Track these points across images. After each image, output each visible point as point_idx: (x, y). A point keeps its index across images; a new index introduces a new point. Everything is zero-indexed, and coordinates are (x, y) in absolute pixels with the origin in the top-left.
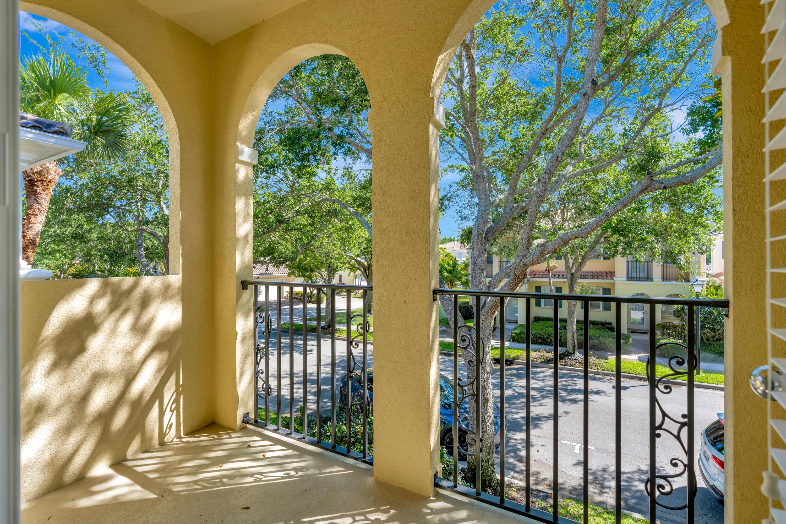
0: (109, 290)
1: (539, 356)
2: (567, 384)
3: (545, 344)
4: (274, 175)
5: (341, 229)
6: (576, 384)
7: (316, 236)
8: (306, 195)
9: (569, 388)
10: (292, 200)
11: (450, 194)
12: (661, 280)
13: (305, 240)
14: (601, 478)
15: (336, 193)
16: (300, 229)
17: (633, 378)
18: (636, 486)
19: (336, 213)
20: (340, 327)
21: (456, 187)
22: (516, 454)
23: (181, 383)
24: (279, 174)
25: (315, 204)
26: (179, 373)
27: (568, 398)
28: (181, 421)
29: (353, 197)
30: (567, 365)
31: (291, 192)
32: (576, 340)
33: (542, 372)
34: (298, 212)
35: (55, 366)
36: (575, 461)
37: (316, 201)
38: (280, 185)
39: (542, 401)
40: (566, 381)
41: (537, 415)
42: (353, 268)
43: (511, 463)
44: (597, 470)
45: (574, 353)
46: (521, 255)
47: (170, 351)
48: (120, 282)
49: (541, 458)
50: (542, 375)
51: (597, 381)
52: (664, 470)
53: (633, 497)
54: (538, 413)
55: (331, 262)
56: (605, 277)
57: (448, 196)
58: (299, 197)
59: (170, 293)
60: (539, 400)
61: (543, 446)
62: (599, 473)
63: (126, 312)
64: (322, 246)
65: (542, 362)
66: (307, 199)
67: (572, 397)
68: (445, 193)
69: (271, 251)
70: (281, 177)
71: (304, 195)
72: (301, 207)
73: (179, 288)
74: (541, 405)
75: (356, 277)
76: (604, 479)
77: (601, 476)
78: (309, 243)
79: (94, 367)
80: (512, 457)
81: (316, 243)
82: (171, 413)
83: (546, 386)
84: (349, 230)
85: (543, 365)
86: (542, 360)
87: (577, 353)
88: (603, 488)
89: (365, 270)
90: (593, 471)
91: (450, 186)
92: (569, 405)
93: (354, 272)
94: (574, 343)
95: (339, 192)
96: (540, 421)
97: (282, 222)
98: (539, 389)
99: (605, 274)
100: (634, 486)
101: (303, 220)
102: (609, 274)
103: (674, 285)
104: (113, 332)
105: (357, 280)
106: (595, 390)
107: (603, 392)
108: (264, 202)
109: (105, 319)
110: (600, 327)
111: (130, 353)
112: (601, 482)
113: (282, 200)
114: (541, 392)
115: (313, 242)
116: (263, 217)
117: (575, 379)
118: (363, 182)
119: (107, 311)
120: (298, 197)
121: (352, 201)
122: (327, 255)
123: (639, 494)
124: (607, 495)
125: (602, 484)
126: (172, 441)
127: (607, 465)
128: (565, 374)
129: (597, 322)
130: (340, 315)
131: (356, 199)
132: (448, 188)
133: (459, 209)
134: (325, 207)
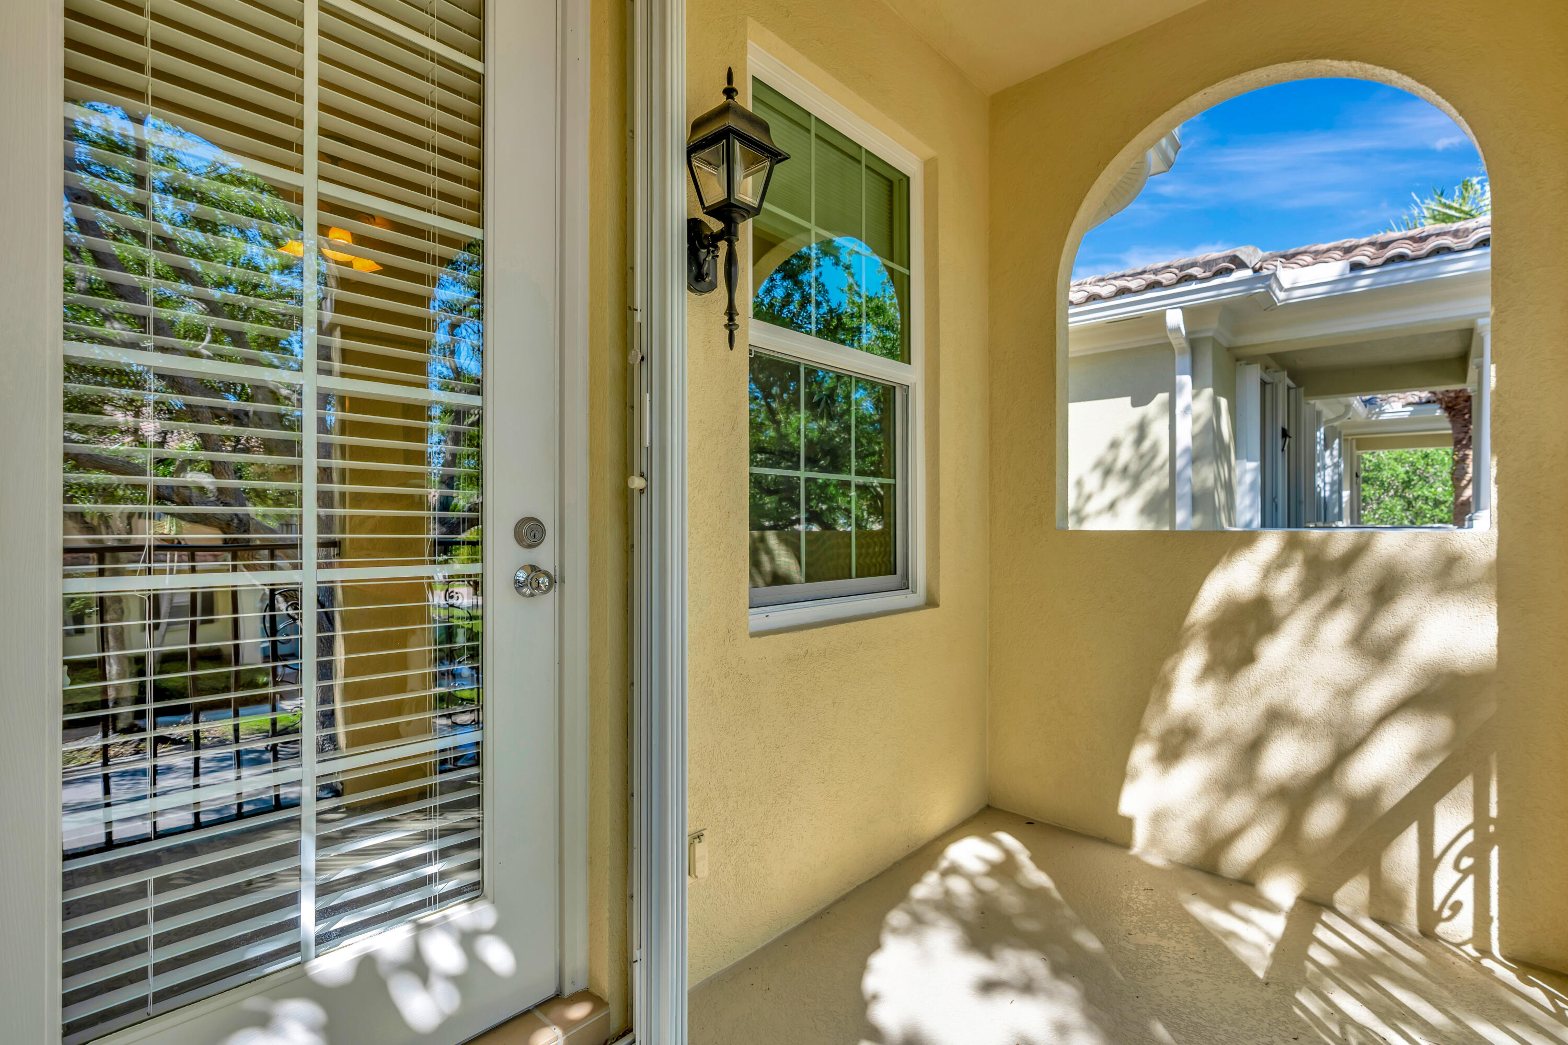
0: (1299, 557)
23: (1494, 812)
26: (1487, 785)
28: (1494, 911)
35: (1208, 671)
47: (1457, 718)
48: (1325, 541)
59: (1458, 576)
63: (1336, 603)
73: (1490, 567)
79: (1272, 695)
82: (1458, 876)
104: (1309, 640)
109: (1291, 613)
111: (1346, 694)
119: (1296, 595)
126: (1458, 945)
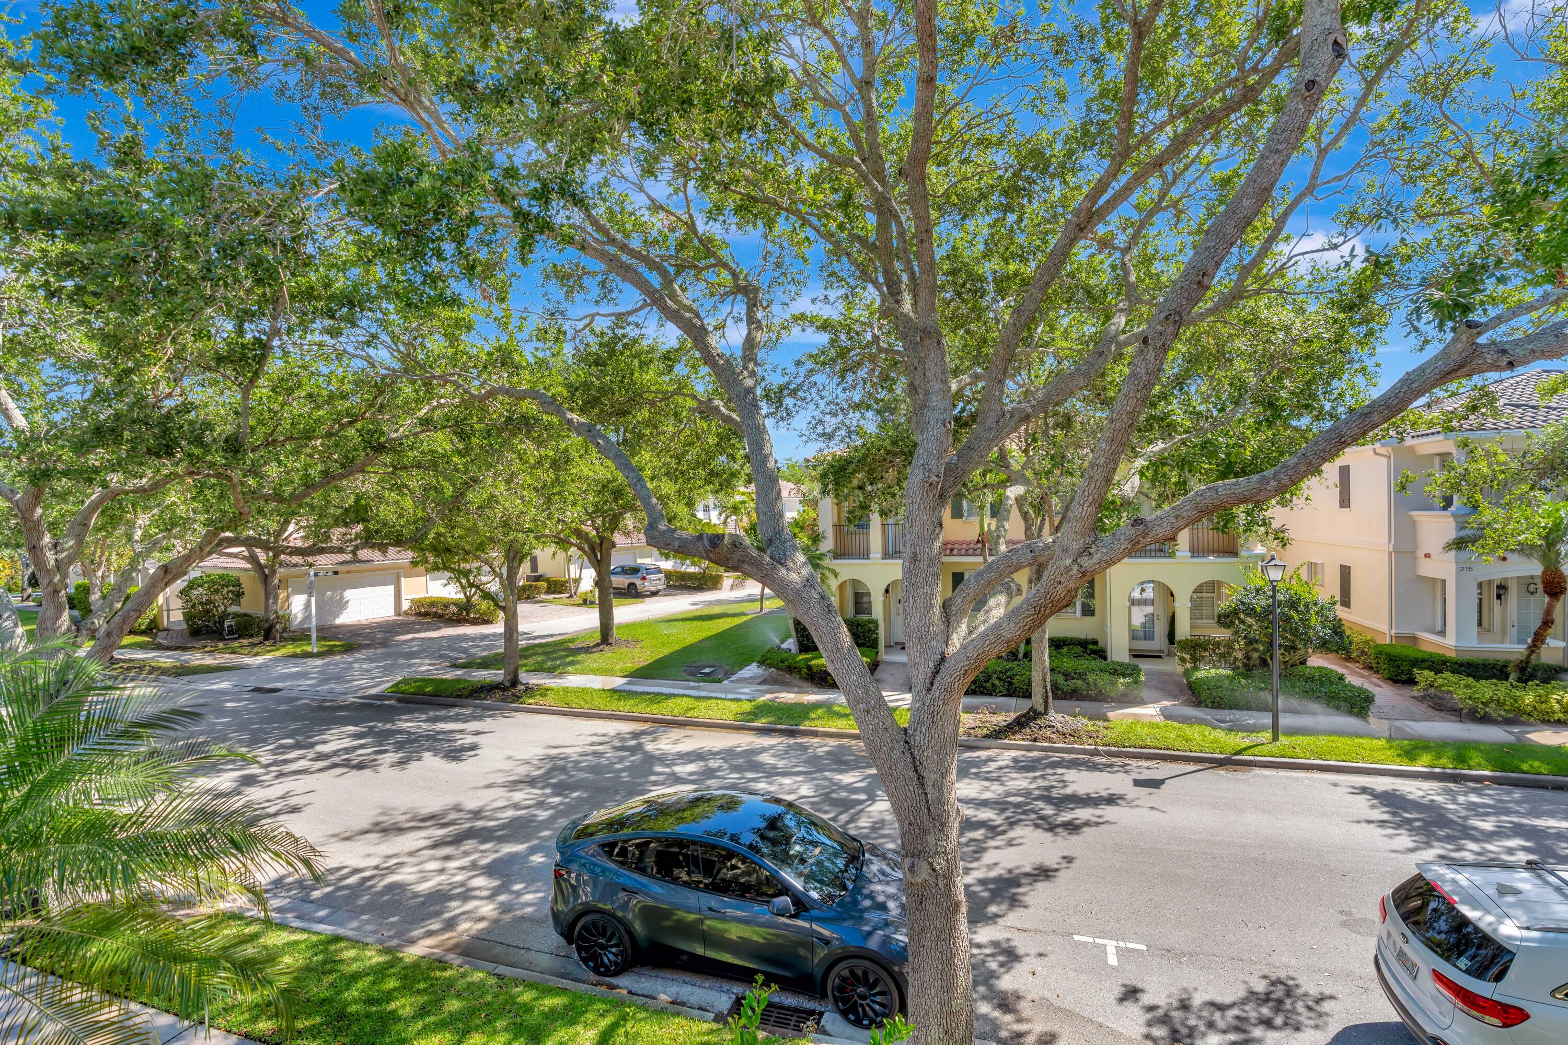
1: (978, 723)
2: (1046, 783)
3: (982, 693)
4: (354, 325)
5: (539, 463)
6: (1065, 784)
7: (475, 480)
8: (444, 379)
9: (1055, 793)
10: (408, 390)
11: (798, 381)
12: (1189, 554)
13: (449, 491)
14: (1183, 1031)
15: (526, 374)
16: (435, 463)
17: (1164, 758)
19: (526, 424)
20: (541, 682)
21: (809, 365)
22: (991, 988)
24: (364, 323)
25: (469, 402)
27: (1060, 819)
29: (568, 386)
30: (1035, 740)
31: (406, 371)
32: (1049, 683)
33: (990, 760)
34: (426, 422)
36: (1117, 991)
37: (472, 396)
38: (371, 352)
39: (1011, 834)
40: (1042, 776)
41: (1010, 871)
42: (562, 543)
43: (985, 1017)
44: (1170, 1008)
45: (1046, 713)
46: (1076, 546)
49: (1046, 994)
50: (992, 766)
51: (1101, 770)
54: (1011, 865)
55: (515, 540)
57: (792, 387)
58: (428, 384)
60: (1004, 832)
61: (1041, 955)
62: (1176, 1016)
64: (492, 500)
65: (985, 737)
66: (449, 388)
67: (1066, 817)
68: (786, 379)
69: (362, 514)
70: (373, 330)
71: (440, 377)
72: (433, 410)
74: (1010, 843)
75: (569, 560)
76: (1191, 1032)
77: (1182, 1024)
78: (460, 495)
80: (984, 998)
81: (475, 497)
83: (1009, 794)
84: (560, 463)
85: (988, 742)
86: (985, 732)
87: (1052, 712)
89: (593, 549)
90: (1161, 1012)
91: (798, 363)
92: (1064, 838)
93: (566, 550)
94: (1046, 691)
95: (532, 372)
96: (1019, 885)
97: (380, 448)
98: (996, 803)
101: (442, 442)
103: (1212, 563)
105: (572, 567)
106: (1104, 793)
107: (1121, 797)
108: (331, 397)
110: (1078, 649)
112: (1187, 1042)
113: (381, 392)
114: (1003, 810)
115: (470, 496)
116: (329, 435)
117: (1060, 771)
118: (594, 348)
120: (425, 384)
121: (565, 393)
122: (506, 524)
127: (1187, 991)
128: (1038, 760)
129: (1071, 639)
130: (539, 650)
131: (577, 389)
132: (791, 369)
133: (819, 415)
134: (498, 408)
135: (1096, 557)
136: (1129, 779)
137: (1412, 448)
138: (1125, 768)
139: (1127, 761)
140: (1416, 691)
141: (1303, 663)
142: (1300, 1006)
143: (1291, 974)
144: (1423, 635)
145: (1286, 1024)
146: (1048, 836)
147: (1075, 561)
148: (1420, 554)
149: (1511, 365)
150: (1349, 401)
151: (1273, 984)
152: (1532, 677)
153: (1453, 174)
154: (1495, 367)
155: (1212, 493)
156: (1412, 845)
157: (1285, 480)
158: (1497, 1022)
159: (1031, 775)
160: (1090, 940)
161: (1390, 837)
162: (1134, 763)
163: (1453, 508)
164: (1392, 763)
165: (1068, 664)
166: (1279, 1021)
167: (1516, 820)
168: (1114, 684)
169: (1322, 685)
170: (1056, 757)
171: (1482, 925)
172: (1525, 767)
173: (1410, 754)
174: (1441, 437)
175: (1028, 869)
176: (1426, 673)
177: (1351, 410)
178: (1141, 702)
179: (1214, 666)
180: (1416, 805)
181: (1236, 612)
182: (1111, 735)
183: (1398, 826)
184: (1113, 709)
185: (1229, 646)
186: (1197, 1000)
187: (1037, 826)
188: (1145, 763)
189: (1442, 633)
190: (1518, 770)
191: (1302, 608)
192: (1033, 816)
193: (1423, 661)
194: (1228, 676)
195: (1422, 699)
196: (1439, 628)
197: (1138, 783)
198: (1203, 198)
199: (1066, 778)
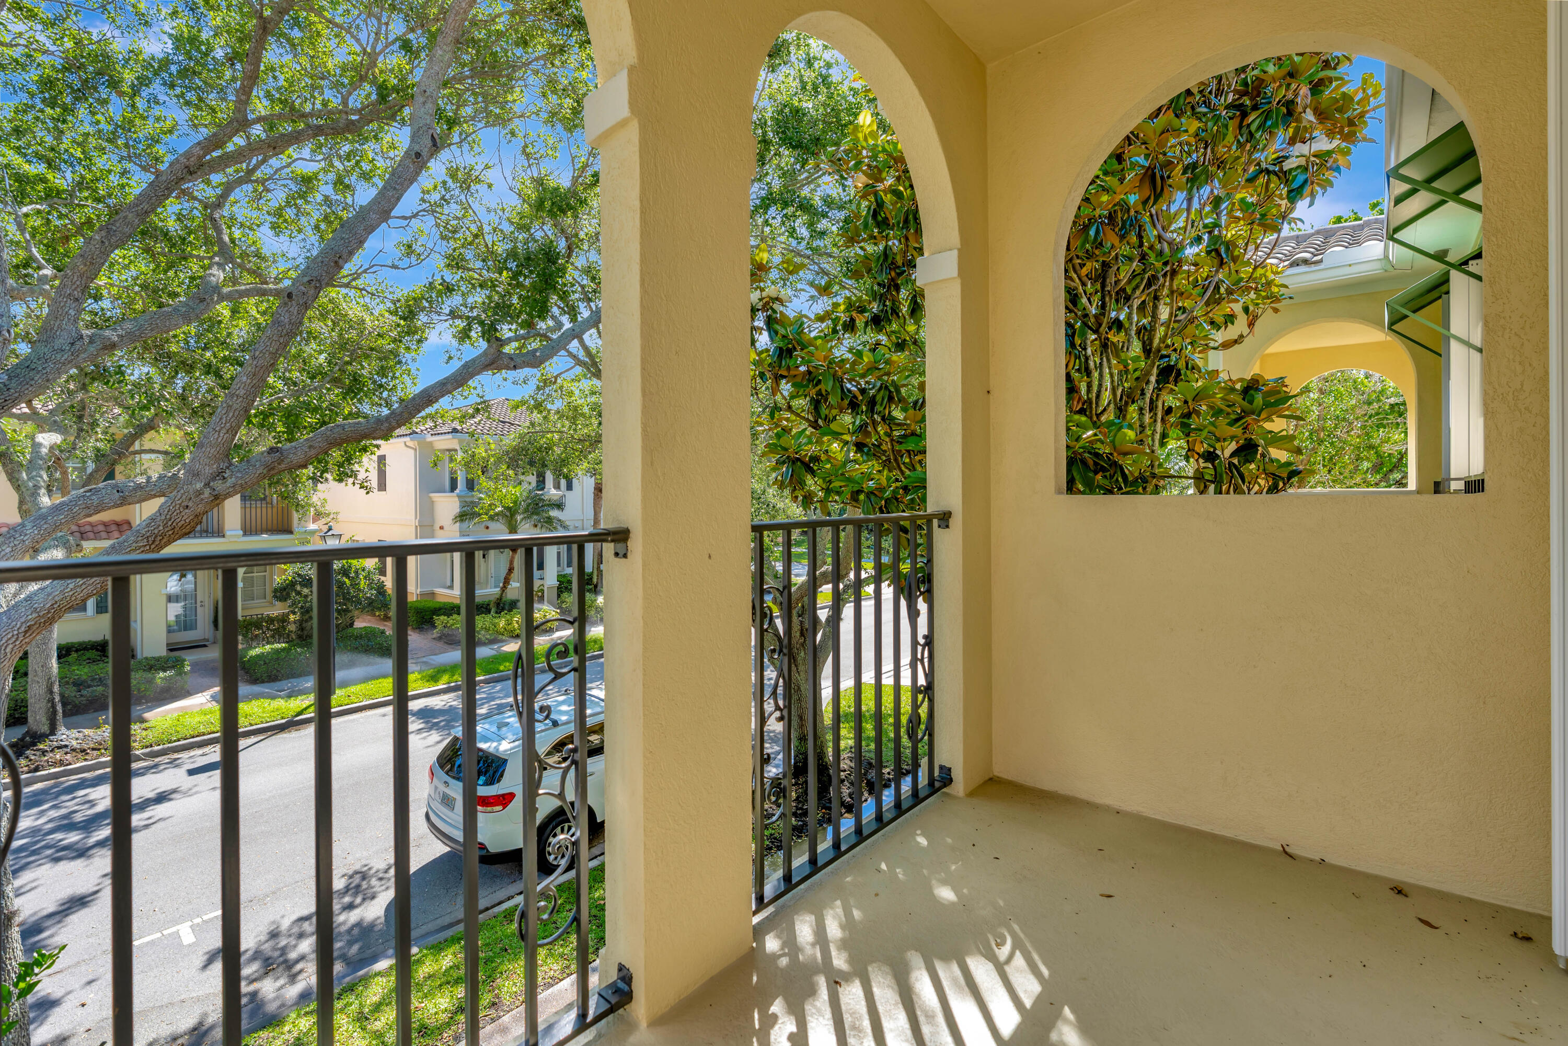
2: (63, 811)
6: (92, 803)
9: (78, 817)
12: (241, 533)
14: (277, 954)
18: (344, 923)
27: (92, 840)
30: (36, 769)
32: (57, 698)
36: (200, 960)
40: (55, 806)
44: (261, 943)
45: (53, 730)
51: (143, 774)
52: (370, 869)
53: (350, 943)
56: (104, 534)
61: (90, 983)
62: (267, 947)
76: (284, 951)
77: (274, 949)
87: (63, 730)
88: (290, 967)
90: (250, 953)
92: (102, 856)
94: (54, 706)
96: (40, 931)
99: (101, 528)
100: (340, 925)
102: (114, 527)
106: (151, 795)
107: (174, 791)
110: (92, 654)
112: (281, 959)
117: (82, 793)
123: (356, 931)
124: (305, 975)
125: (286, 961)
127: (273, 922)
128: (44, 792)
129: (80, 644)
135: (230, 482)
136: (181, 772)
137: (431, 443)
138: (174, 764)
139: (176, 756)
140: (436, 633)
141: (352, 625)
142: (374, 882)
143: (364, 862)
144: (439, 590)
145: (364, 899)
146: (79, 863)
147: (207, 485)
148: (437, 527)
149: (515, 368)
150: (400, 393)
151: (351, 877)
152: (503, 609)
153: (471, 244)
154: (508, 368)
155: (340, 429)
156: (439, 738)
157: (394, 423)
158: (500, 808)
159: (35, 810)
160: (159, 935)
161: (424, 738)
162: (184, 755)
163: (457, 491)
164: (424, 687)
165: (82, 671)
166: (358, 900)
167: (498, 702)
168: (151, 681)
169: (369, 640)
170: (73, 779)
171: (491, 750)
172: (502, 668)
173: (434, 678)
174: (450, 436)
175: (52, 908)
176: (442, 618)
177: (401, 400)
178: (187, 694)
179: (268, 643)
180: (441, 712)
181: (292, 584)
182: (151, 736)
183: (430, 729)
184: (150, 709)
185: (283, 619)
186: (285, 924)
187: (57, 860)
188: (199, 752)
189: (451, 587)
190: (499, 671)
191: (352, 575)
192: (49, 852)
193: (440, 609)
194: (283, 649)
195: (440, 638)
196: (449, 584)
197: (191, 772)
198: (285, 186)
199: (91, 797)
